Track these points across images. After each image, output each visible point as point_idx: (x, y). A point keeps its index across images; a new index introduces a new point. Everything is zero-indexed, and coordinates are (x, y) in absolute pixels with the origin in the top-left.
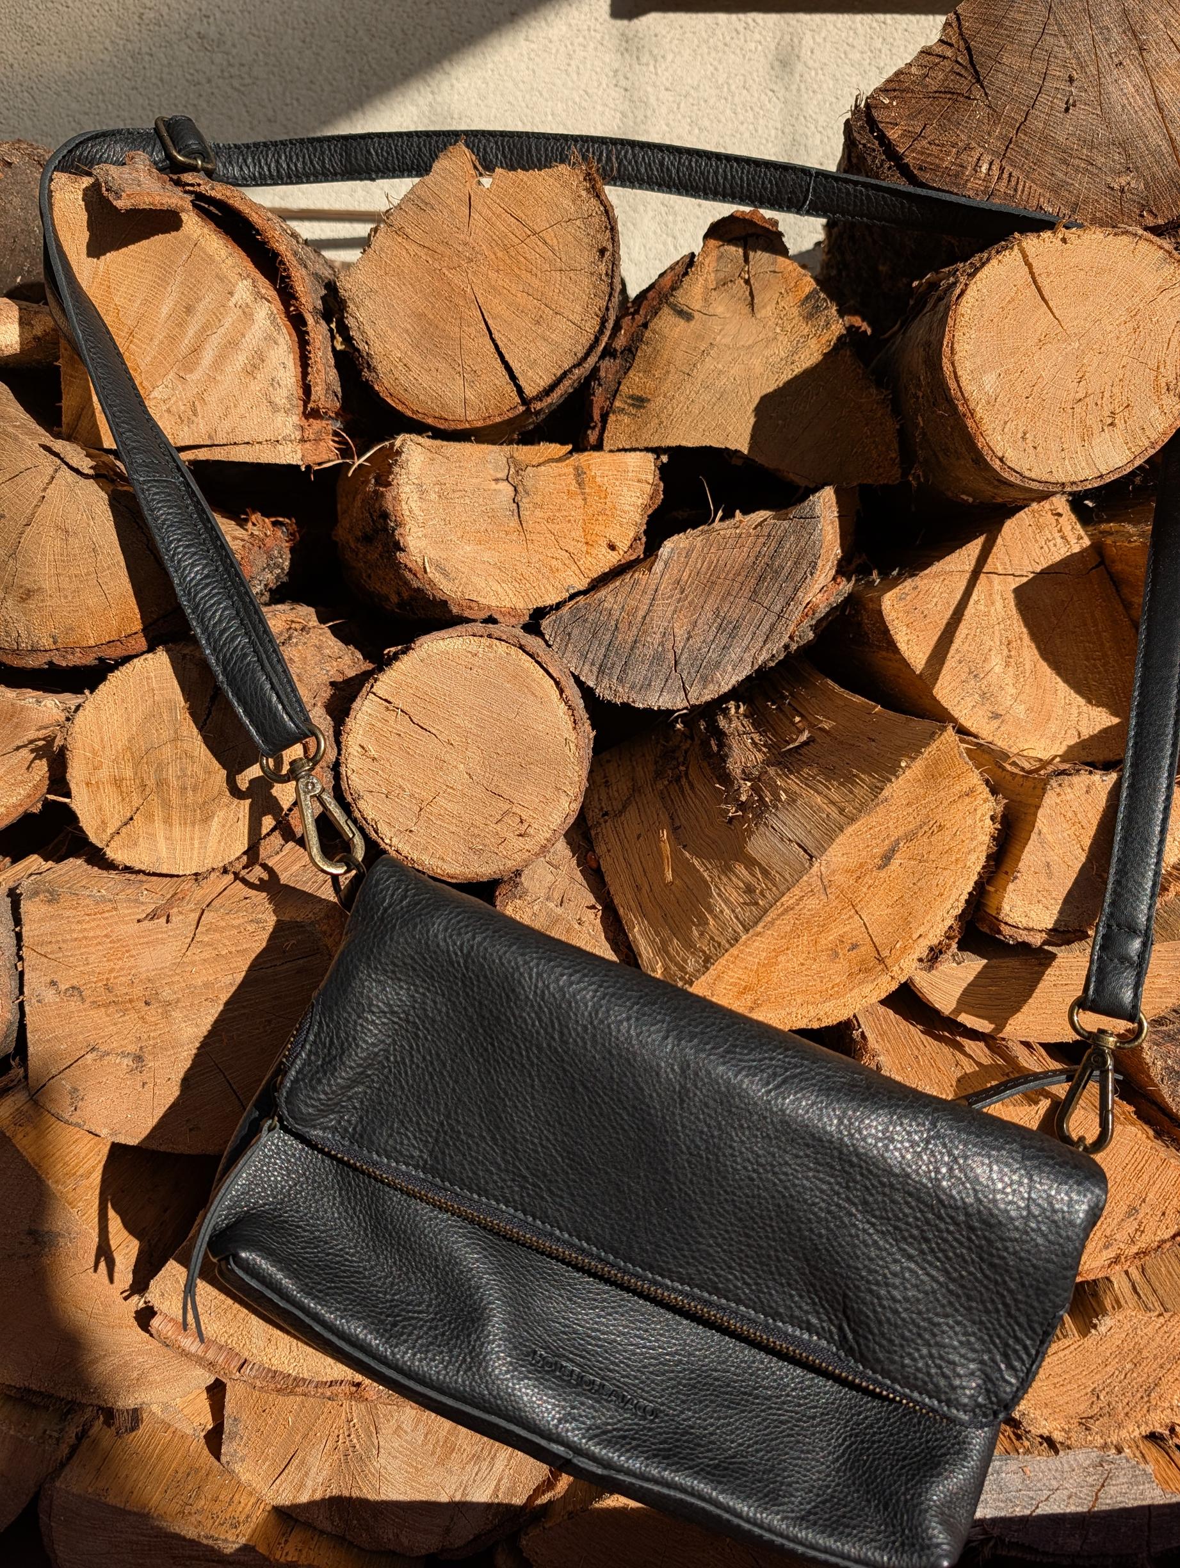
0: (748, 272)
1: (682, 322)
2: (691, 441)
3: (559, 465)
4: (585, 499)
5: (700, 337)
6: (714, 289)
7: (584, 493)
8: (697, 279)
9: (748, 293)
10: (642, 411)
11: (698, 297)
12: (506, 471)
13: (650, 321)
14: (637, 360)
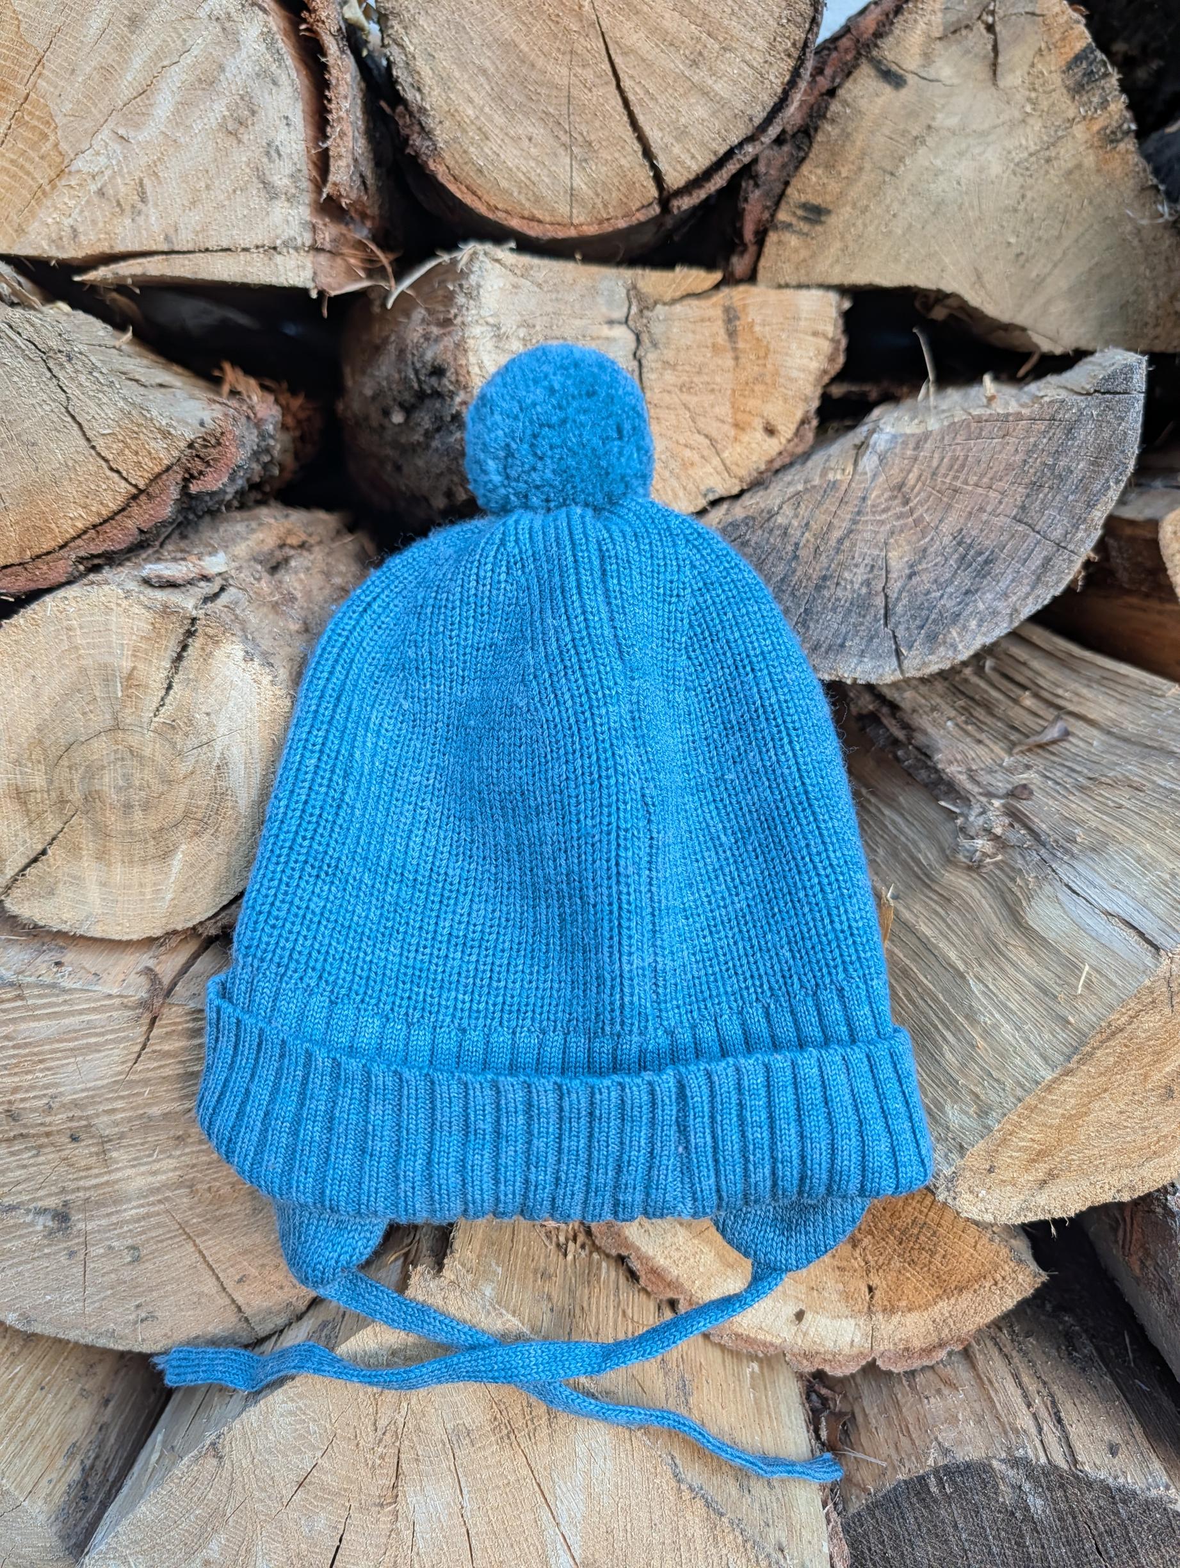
0: (993, 13)
1: (887, 89)
3: (703, 303)
4: (737, 358)
5: (913, 115)
6: (940, 39)
7: (735, 349)
8: (915, 21)
9: (990, 47)
10: (819, 228)
11: (916, 50)
12: (625, 310)
13: (839, 86)
14: (816, 147)
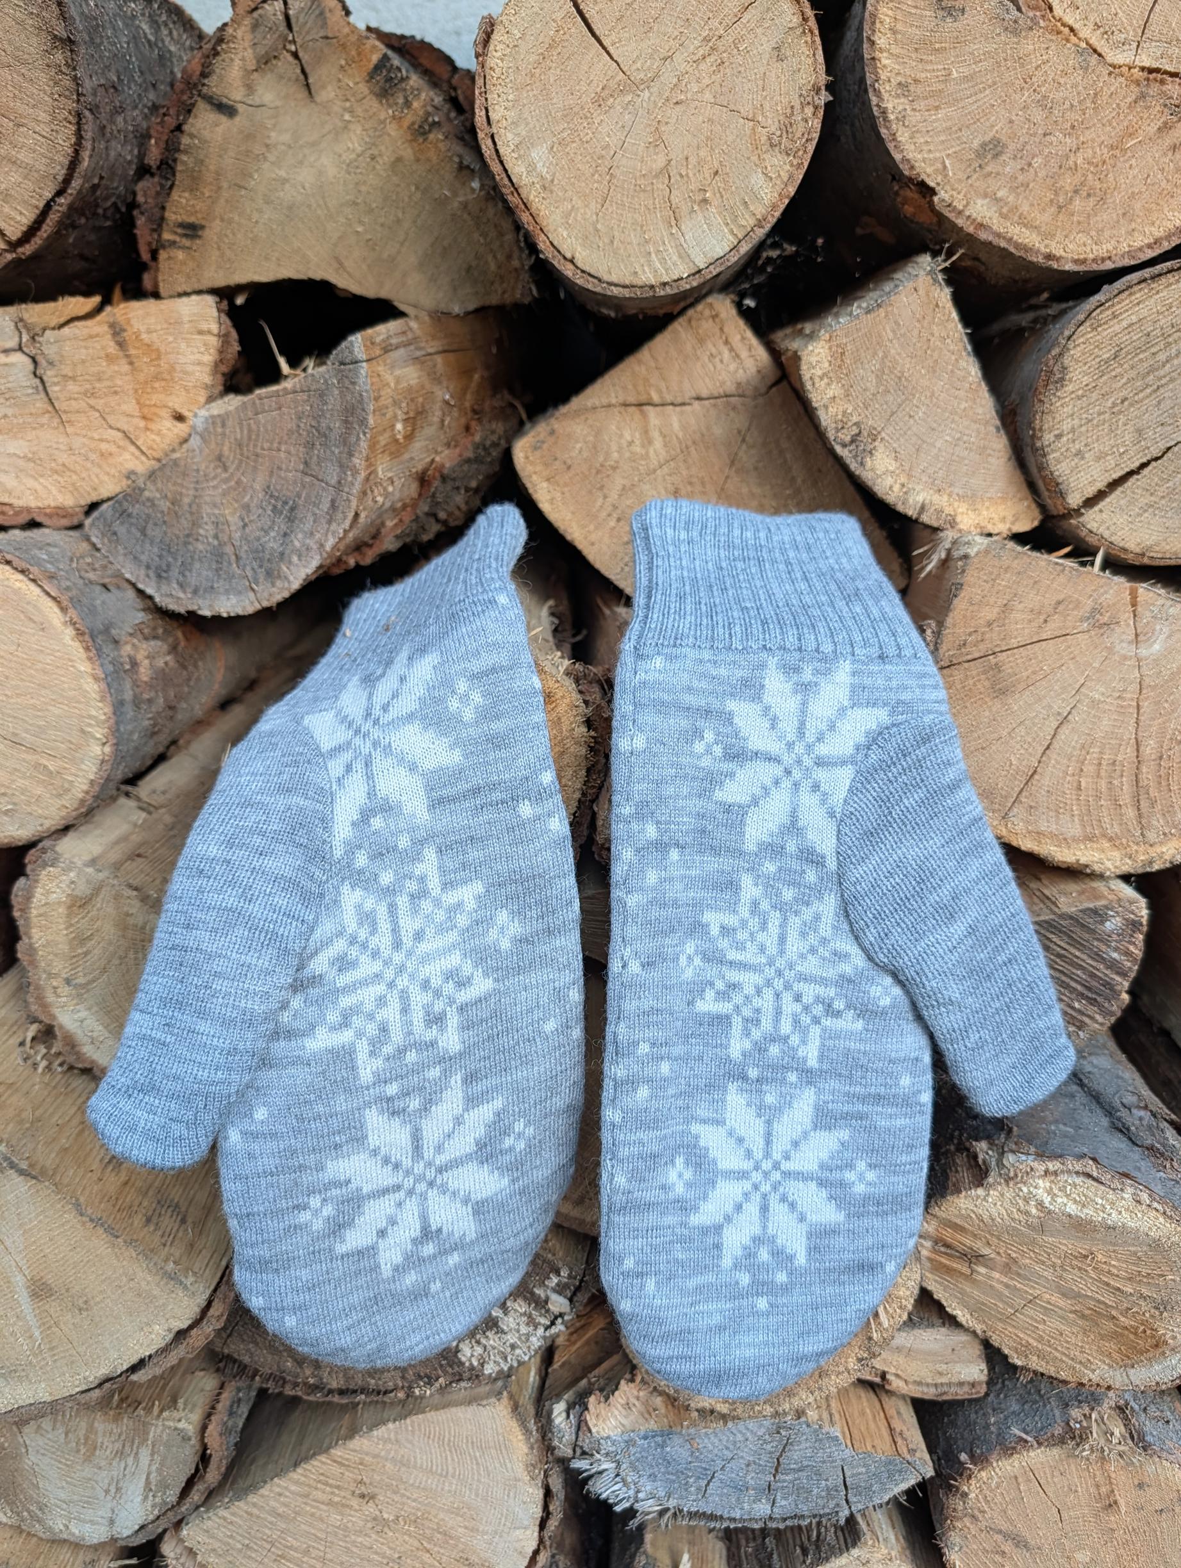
0: (294, 42)
1: (223, 119)
2: (266, 274)
3: (89, 323)
4: (131, 363)
5: (249, 137)
6: (256, 70)
7: (128, 356)
8: (232, 60)
9: (298, 71)
10: (198, 241)
11: (238, 83)
12: (17, 339)
13: (185, 122)
14: (179, 177)
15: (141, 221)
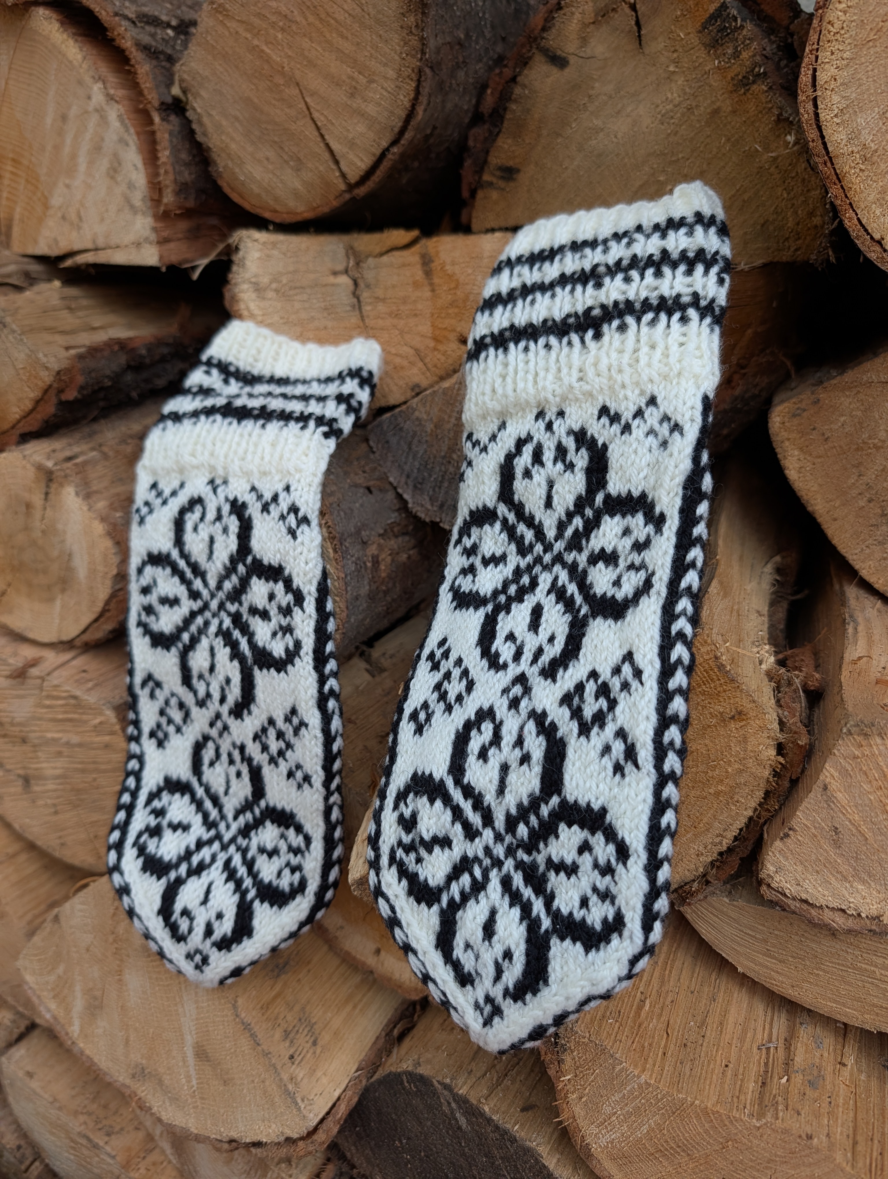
1: (555, 71)
3: (404, 253)
4: (433, 291)
5: (575, 87)
6: (594, 23)
7: (431, 284)
8: (571, 12)
9: (633, 23)
10: (512, 184)
11: (574, 36)
12: (344, 264)
13: (520, 74)
14: (506, 124)
15: (468, 163)
